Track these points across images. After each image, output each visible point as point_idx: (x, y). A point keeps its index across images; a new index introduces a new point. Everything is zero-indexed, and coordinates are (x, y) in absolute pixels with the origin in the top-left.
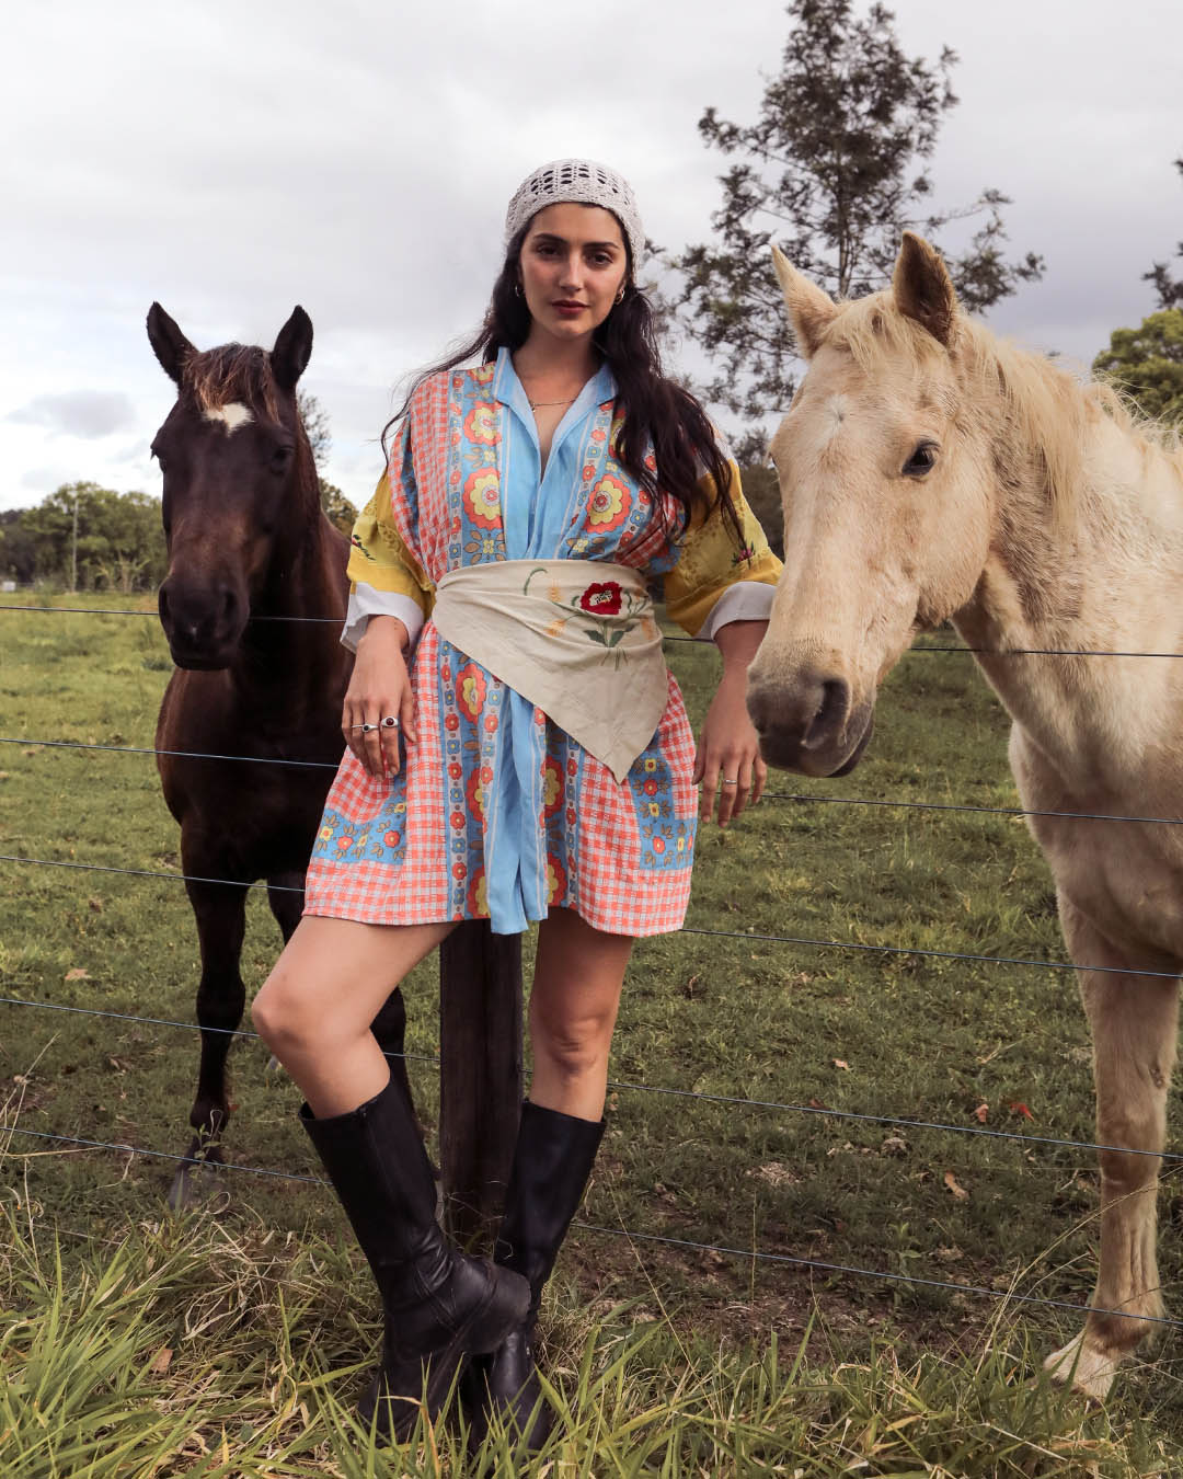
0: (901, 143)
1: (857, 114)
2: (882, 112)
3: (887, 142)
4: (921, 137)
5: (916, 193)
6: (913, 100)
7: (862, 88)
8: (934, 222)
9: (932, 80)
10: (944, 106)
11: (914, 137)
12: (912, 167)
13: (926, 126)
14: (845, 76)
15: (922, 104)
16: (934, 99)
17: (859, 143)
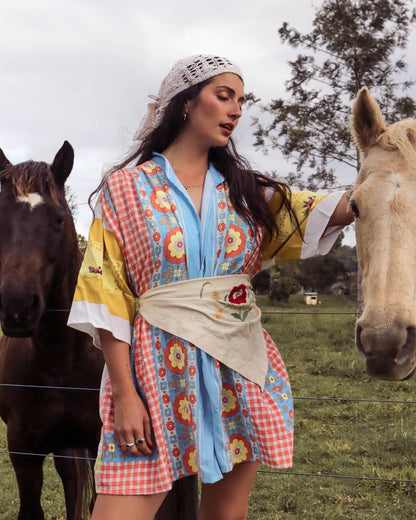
0: (388, 42)
1: (364, 26)
2: (378, 25)
3: (381, 41)
4: (400, 38)
5: (397, 69)
6: (395, 18)
7: (367, 12)
8: (407, 84)
9: (405, 7)
10: (412, 21)
11: (396, 38)
12: (395, 55)
13: (402, 32)
14: (358, 7)
15: (400, 21)
16: (406, 18)
17: (365, 42)
